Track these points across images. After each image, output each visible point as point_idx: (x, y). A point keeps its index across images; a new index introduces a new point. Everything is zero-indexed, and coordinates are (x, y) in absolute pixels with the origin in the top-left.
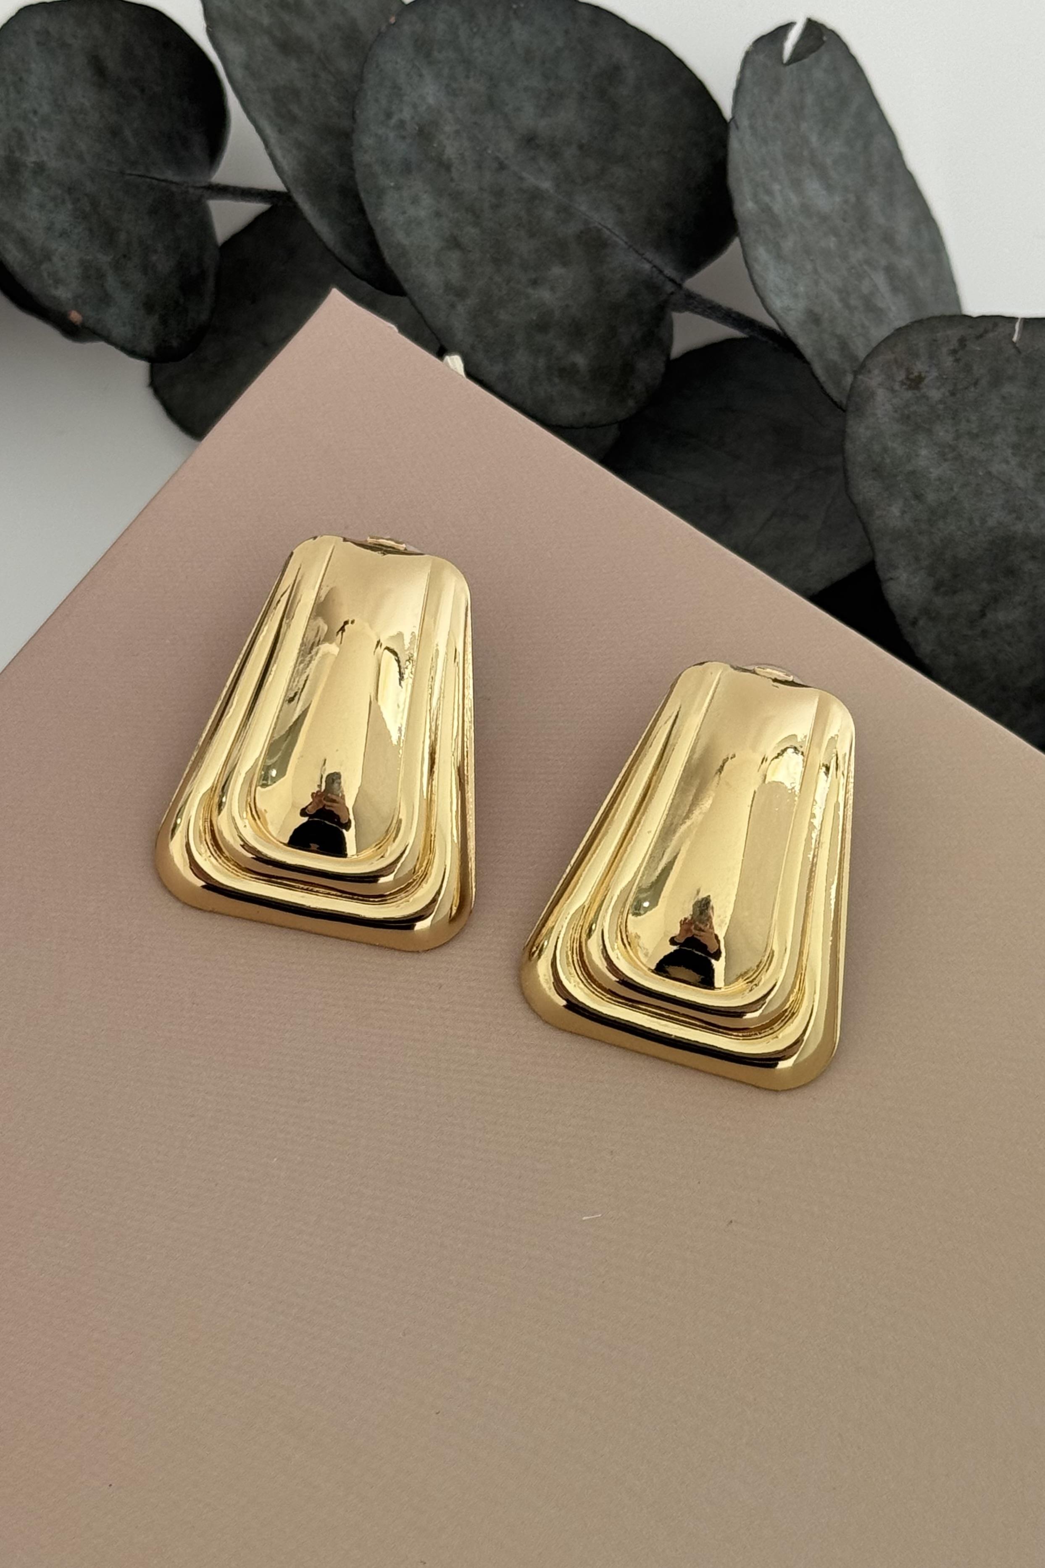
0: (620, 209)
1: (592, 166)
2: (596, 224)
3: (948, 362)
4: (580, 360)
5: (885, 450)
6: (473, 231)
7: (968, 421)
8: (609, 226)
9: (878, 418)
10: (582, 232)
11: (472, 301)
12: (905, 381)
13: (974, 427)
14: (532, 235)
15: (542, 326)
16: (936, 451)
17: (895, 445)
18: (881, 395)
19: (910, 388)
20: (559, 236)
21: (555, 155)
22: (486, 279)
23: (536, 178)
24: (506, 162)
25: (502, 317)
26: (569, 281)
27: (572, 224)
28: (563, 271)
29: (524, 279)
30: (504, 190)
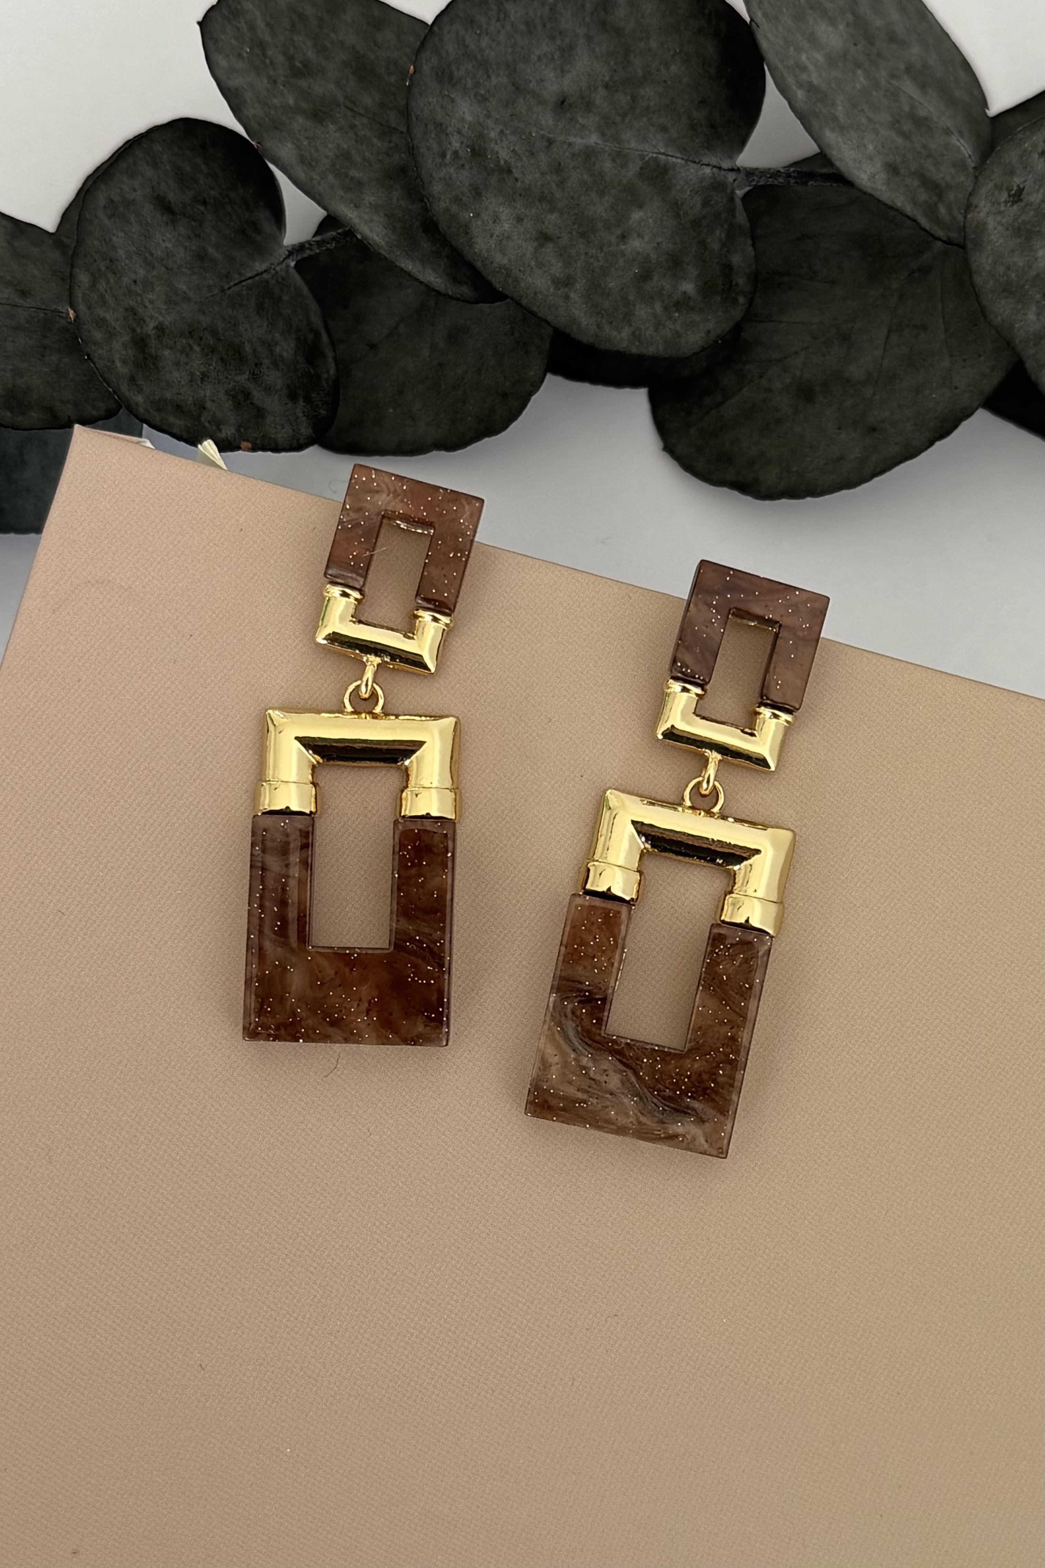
0: (664, 129)
1: (623, 99)
2: (651, 155)
4: (688, 287)
6: (553, 217)
8: (662, 151)
10: (641, 168)
11: (580, 284)
14: (602, 193)
15: (645, 276)
20: (625, 182)
21: (588, 106)
22: (583, 257)
23: (582, 138)
24: (551, 136)
25: (610, 285)
26: (650, 221)
27: (630, 165)
28: (641, 213)
29: (613, 239)
30: (560, 163)
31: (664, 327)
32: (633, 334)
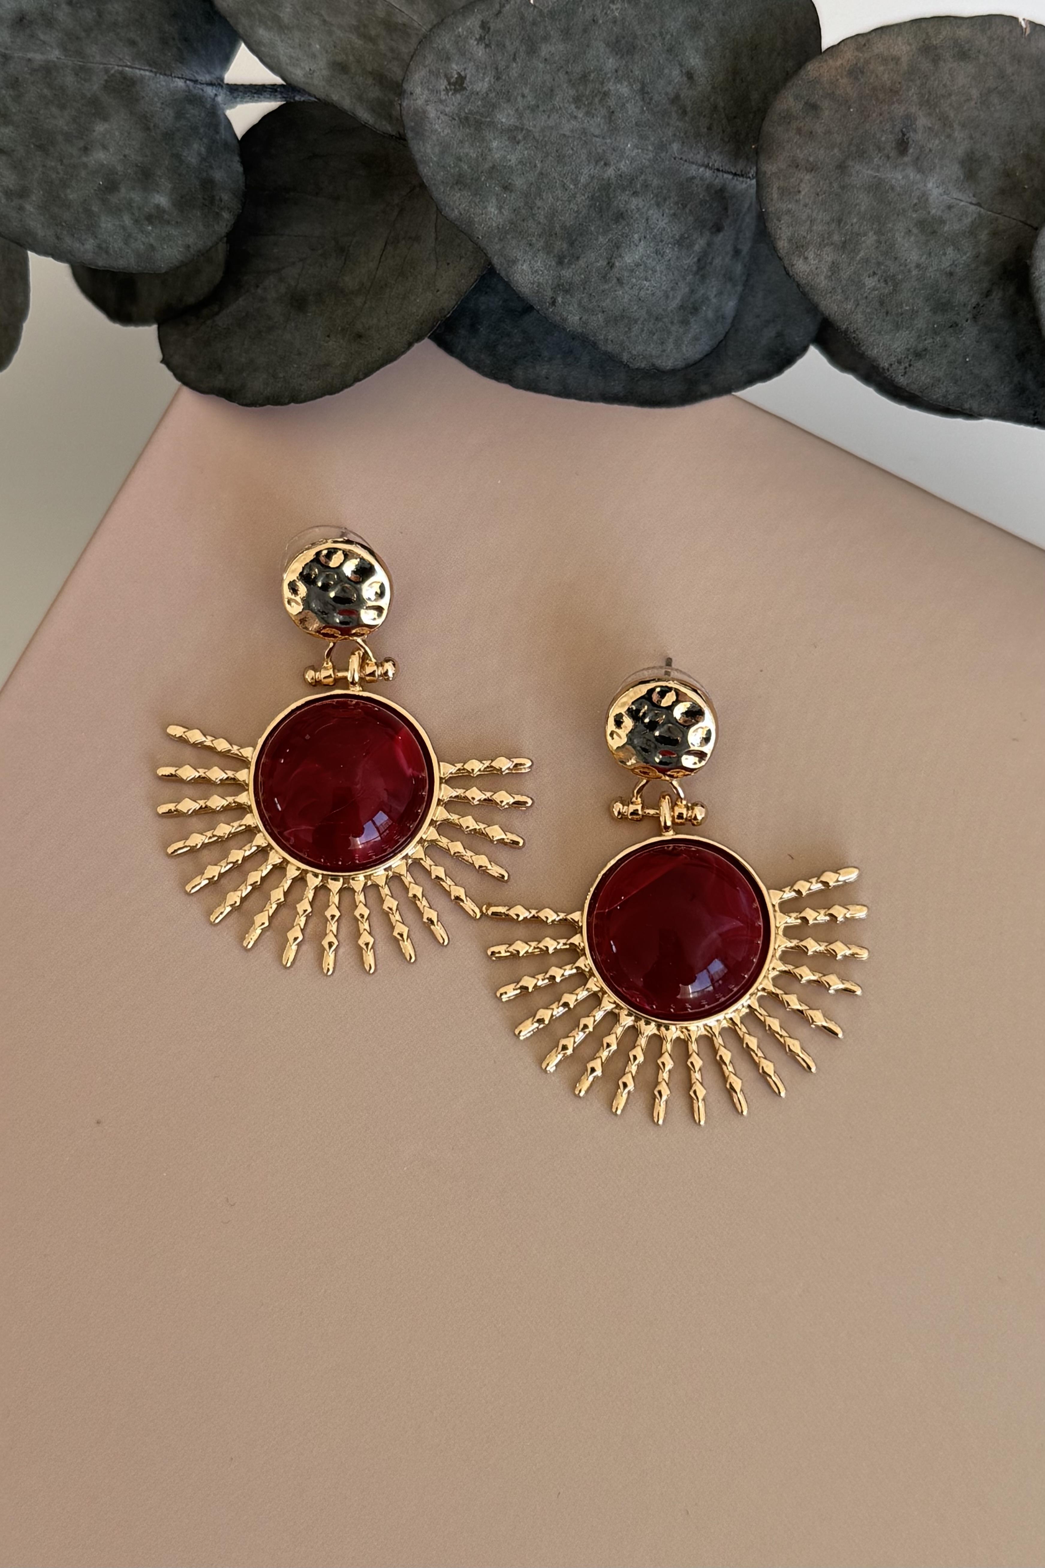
0: (132, 43)
1: (88, 15)
2: (116, 68)
3: (480, 52)
4: (162, 200)
5: (460, 159)
7: (523, 96)
8: (129, 64)
9: (439, 133)
10: (106, 81)
11: (36, 196)
12: (448, 87)
13: (531, 99)
14: (62, 107)
15: (111, 187)
16: (506, 138)
17: (467, 150)
18: (432, 112)
19: (456, 91)
20: (89, 95)
21: (49, 22)
22: (40, 169)
23: (42, 53)
24: (7, 52)
25: (72, 197)
26: (117, 133)
27: (95, 78)
28: (106, 126)
29: (75, 152)
30: (17, 78)
31: (136, 240)
32: (99, 247)
